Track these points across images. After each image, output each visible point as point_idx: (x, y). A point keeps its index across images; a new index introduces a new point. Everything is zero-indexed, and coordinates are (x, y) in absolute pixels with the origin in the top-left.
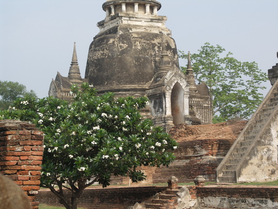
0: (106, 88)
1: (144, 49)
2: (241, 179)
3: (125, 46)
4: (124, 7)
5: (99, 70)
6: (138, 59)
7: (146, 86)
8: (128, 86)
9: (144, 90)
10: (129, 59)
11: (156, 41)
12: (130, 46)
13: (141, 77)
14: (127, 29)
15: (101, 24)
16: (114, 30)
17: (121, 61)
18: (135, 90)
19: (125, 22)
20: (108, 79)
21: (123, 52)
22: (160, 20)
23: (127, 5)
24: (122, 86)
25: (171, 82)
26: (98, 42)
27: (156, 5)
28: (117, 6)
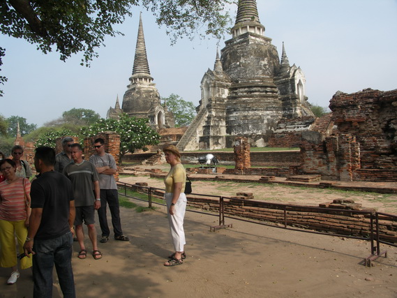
0: (131, 113)
1: (146, 97)
2: (185, 150)
3: (139, 96)
4: (138, 80)
5: (128, 106)
6: (144, 101)
7: (147, 112)
8: (140, 112)
9: (146, 114)
10: (140, 101)
11: (151, 94)
12: (141, 95)
13: (145, 109)
14: (139, 88)
15: (128, 86)
16: (134, 89)
17: (137, 102)
18: (143, 114)
19: (139, 85)
20: (132, 109)
21: (138, 98)
22: (153, 85)
24: (137, 112)
25: (158, 110)
26: (127, 94)
27: (151, 79)
28: (135, 79)
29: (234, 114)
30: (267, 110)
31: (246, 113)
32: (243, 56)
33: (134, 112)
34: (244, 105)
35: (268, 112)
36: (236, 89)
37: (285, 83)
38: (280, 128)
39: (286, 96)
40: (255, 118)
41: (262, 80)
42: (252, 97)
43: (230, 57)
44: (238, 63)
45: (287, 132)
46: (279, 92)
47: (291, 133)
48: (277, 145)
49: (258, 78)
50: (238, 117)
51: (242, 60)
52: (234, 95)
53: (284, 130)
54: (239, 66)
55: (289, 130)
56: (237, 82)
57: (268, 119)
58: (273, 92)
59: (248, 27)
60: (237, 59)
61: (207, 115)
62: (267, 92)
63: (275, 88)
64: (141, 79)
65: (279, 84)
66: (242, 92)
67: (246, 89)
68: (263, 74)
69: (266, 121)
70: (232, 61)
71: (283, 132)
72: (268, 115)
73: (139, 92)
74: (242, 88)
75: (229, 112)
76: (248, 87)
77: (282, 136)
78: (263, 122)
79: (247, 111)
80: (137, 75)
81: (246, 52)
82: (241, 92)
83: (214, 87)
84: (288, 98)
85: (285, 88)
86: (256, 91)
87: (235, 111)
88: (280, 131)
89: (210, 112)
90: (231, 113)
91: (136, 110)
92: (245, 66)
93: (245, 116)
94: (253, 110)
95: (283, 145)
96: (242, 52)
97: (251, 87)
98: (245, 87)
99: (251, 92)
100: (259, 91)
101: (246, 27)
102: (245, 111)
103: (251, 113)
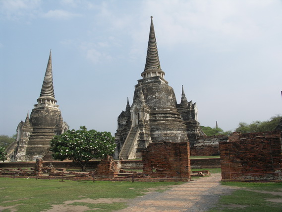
0: (40, 127)
1: (53, 115)
3: (47, 114)
4: (46, 101)
5: (37, 121)
6: (51, 118)
7: (54, 128)
8: (48, 127)
9: (53, 129)
10: (48, 118)
11: (57, 113)
12: (49, 114)
13: (52, 125)
14: (47, 108)
16: (43, 108)
17: (45, 119)
18: (50, 129)
19: (47, 106)
20: (40, 124)
21: (46, 116)
22: (57, 106)
23: (47, 100)
24: (45, 127)
25: (64, 127)
26: (34, 112)
27: (56, 101)
28: (44, 100)
29: (157, 132)
30: (178, 130)
31: (165, 132)
32: (157, 92)
33: (43, 127)
34: (164, 126)
35: (179, 132)
36: (155, 114)
37: (187, 113)
38: (199, 143)
39: (188, 121)
40: (172, 135)
41: (171, 109)
42: (167, 120)
43: (147, 92)
44: (154, 96)
45: (206, 146)
46: (182, 118)
47: (209, 146)
48: (198, 154)
49: (169, 108)
50: (160, 134)
51: (157, 94)
52: (154, 118)
53: (202, 144)
54: (155, 98)
55: (207, 144)
56: (155, 109)
57: (180, 137)
58: (179, 118)
59: (157, 72)
60: (153, 93)
61: (139, 132)
62: (176, 118)
63: (179, 115)
64: (48, 100)
65: (182, 113)
66: (160, 117)
67: (163, 115)
68: (171, 105)
69: (179, 138)
70: (149, 94)
71: (202, 145)
72: (180, 134)
73: (47, 111)
74: (160, 114)
75: (152, 130)
76: (164, 114)
77: (202, 149)
78: (178, 139)
79: (166, 130)
80: (45, 97)
81: (159, 89)
82: (158, 117)
83: (143, 111)
84: (190, 123)
85: (187, 116)
86: (169, 117)
87: (157, 130)
88: (200, 144)
89: (141, 130)
90: (154, 131)
91: (45, 125)
92: (160, 99)
93: (166, 134)
94: (170, 130)
95: (204, 155)
96: (157, 89)
97: (166, 114)
98: (162, 114)
99: (166, 117)
100: (171, 117)
101: (156, 72)
102: (164, 130)
103: (169, 132)
